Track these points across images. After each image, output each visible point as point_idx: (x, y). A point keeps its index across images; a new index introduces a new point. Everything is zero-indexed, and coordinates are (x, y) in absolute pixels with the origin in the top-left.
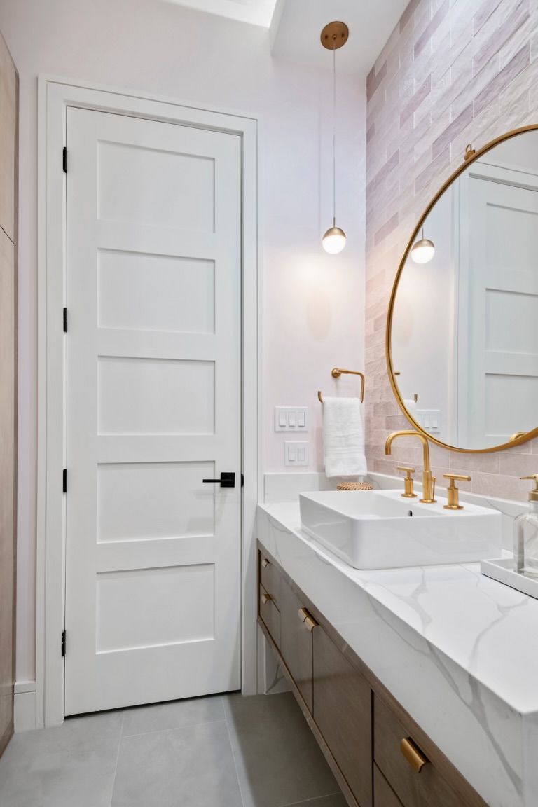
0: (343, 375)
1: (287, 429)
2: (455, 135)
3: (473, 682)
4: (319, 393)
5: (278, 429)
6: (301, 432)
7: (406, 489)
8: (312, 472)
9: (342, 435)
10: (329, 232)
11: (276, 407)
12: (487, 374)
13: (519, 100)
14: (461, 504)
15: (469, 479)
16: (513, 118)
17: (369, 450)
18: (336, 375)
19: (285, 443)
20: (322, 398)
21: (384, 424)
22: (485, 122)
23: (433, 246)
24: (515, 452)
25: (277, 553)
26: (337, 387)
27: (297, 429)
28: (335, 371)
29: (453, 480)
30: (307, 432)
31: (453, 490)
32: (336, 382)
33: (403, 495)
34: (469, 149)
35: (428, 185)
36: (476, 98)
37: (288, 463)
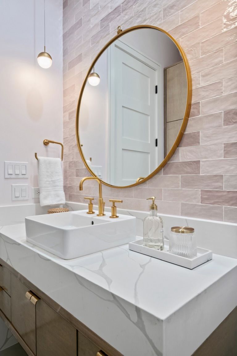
0: (50, 144)
1: (13, 176)
2: (112, 19)
3: (138, 310)
4: (36, 154)
5: (7, 176)
6: (24, 178)
7: (89, 209)
8: (31, 203)
9: (50, 180)
10: (41, 54)
11: (5, 161)
12: (123, 149)
13: (142, 11)
14: (118, 215)
15: (122, 202)
16: (139, 20)
17: (67, 189)
18: (46, 144)
19: (12, 186)
20: (38, 157)
21: (75, 174)
22: (127, 17)
23: (99, 77)
24: (140, 187)
25: (8, 259)
26: (47, 151)
27: (21, 176)
28: (46, 141)
29: (114, 202)
30: (27, 178)
31: (114, 207)
32: (46, 148)
33: (88, 213)
34: (119, 29)
35: (98, 42)
36: (122, 3)
37: (14, 199)
